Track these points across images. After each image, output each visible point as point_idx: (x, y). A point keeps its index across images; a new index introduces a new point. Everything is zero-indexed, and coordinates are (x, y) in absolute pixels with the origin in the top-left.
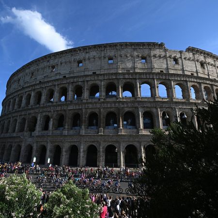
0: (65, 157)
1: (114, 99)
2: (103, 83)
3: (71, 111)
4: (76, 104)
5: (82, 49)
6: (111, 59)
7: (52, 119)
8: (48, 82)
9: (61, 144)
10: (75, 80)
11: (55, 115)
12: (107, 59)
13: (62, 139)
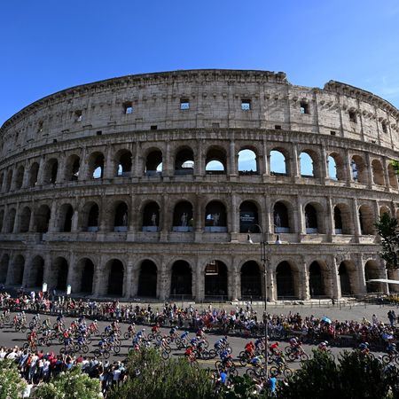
0: (100, 281)
1: (189, 178)
2: (168, 146)
3: (110, 199)
4: (120, 186)
5: (131, 80)
6: (184, 100)
7: (76, 213)
8: (69, 142)
9: (93, 258)
10: (119, 140)
11: (82, 205)
12: (178, 100)
13: (94, 247)
